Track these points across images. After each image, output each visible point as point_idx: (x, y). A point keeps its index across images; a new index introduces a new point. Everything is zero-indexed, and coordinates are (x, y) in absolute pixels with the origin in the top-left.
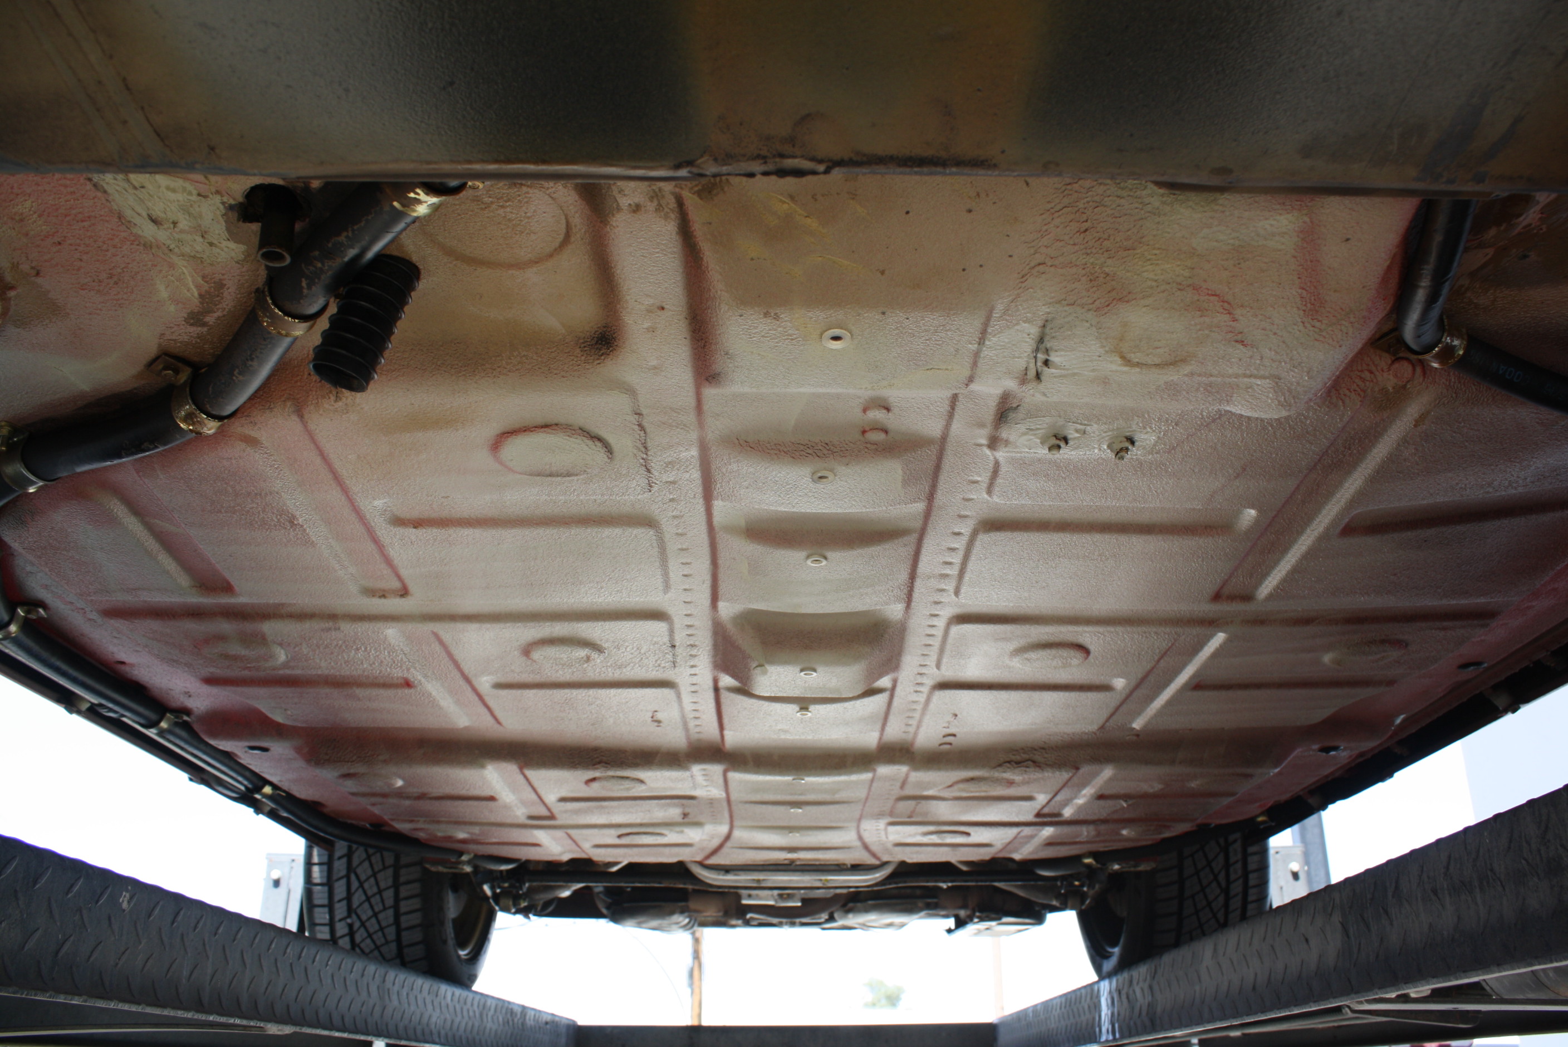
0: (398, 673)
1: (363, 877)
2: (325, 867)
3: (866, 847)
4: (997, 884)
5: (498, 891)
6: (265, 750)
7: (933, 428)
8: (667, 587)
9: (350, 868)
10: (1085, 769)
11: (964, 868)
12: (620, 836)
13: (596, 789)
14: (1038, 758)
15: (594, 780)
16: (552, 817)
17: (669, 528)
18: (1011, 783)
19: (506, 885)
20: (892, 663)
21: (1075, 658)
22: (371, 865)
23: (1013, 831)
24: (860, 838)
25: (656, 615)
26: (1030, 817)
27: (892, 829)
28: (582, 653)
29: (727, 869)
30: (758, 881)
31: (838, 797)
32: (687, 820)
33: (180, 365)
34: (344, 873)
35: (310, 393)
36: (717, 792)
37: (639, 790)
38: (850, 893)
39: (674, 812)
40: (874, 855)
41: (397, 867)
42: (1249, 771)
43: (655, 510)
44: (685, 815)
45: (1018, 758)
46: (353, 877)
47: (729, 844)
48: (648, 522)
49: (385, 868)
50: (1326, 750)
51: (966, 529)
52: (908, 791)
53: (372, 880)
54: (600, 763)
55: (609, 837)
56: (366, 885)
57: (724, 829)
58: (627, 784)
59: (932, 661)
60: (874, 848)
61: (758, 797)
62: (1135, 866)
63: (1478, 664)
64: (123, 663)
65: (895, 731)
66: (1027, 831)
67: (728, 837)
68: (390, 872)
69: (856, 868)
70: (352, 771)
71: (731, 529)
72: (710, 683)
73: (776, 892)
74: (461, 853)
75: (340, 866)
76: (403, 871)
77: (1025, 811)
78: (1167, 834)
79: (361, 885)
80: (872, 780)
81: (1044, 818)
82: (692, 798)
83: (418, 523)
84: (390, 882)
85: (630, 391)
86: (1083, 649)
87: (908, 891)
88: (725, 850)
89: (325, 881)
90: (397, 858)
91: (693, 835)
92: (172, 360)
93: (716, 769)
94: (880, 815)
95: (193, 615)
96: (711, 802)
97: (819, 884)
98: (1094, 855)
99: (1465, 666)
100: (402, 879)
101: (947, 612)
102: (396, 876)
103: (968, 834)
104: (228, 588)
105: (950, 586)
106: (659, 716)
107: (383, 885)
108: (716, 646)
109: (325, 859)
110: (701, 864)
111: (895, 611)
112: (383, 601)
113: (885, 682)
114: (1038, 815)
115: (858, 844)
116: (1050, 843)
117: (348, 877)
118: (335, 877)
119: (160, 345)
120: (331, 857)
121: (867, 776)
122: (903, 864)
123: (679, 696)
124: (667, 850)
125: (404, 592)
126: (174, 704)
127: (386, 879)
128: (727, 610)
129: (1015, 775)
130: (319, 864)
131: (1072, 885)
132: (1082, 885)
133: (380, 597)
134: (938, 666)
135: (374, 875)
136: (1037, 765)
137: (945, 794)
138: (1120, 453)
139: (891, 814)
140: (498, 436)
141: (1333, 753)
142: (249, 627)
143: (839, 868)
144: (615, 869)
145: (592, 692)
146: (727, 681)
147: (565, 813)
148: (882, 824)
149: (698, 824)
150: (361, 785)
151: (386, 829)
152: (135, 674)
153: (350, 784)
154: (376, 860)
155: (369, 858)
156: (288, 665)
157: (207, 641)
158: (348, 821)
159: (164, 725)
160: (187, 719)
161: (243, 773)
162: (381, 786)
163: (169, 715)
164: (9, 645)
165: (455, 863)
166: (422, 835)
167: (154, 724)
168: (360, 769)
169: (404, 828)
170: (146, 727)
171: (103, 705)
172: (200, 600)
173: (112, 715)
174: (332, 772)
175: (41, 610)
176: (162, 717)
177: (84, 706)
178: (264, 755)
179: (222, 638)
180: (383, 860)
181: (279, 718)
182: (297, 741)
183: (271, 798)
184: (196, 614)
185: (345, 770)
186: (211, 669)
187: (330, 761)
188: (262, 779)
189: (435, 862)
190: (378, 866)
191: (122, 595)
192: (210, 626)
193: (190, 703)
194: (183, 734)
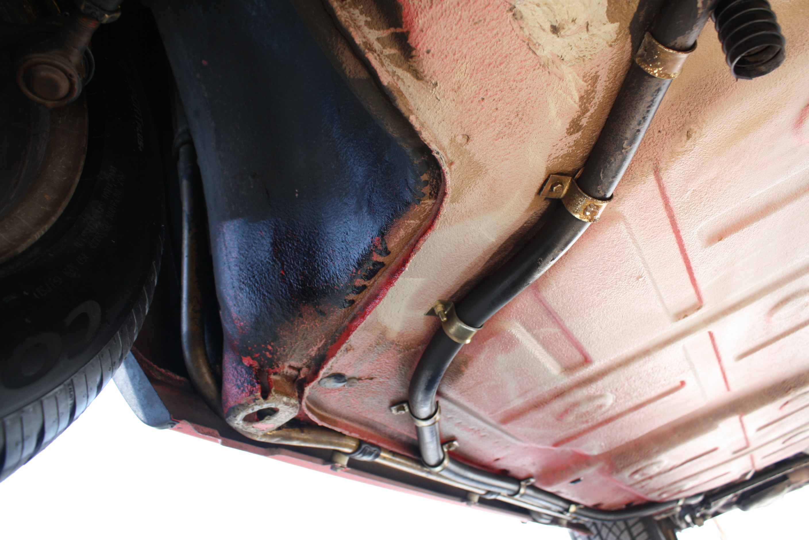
5: (696, 515)
6: (578, 480)
12: (784, 443)
13: (786, 410)
15: (787, 403)
16: (748, 446)
22: (614, 534)
33: (563, 177)
35: (664, 145)
41: (629, 529)
49: (622, 532)
54: (790, 389)
55: (778, 445)
64: (497, 460)
68: (626, 533)
70: (639, 467)
74: (678, 500)
76: (633, 529)
83: (720, 237)
90: (625, 523)
92: (557, 176)
95: (558, 396)
100: (635, 534)
102: (630, 534)
104: (586, 361)
112: (686, 319)
119: (547, 168)
120: (587, 538)
125: (699, 303)
126: (522, 475)
133: (684, 317)
140: (802, 110)
142: (593, 388)
147: (757, 439)
150: (643, 475)
151: (635, 503)
152: (503, 464)
153: (637, 477)
154: (615, 529)
155: (610, 530)
156: (612, 407)
157: (566, 411)
158: (613, 509)
159: (522, 491)
160: (532, 480)
161: (561, 503)
162: (654, 470)
163: (523, 483)
164: (445, 473)
165: (672, 509)
166: (664, 496)
167: (517, 493)
168: (644, 464)
169: (654, 496)
170: (511, 496)
171: (489, 492)
172: (566, 381)
173: (493, 497)
174: (626, 474)
175: (455, 443)
176: (520, 486)
177: (476, 498)
178: (579, 484)
179: (576, 404)
180: (618, 528)
181: (595, 452)
182: (600, 465)
183: (575, 513)
184: (560, 394)
185: (634, 469)
186: (560, 434)
187: (624, 467)
188: (570, 502)
189: (660, 514)
190: (618, 533)
191: (517, 403)
192: (569, 399)
193: (532, 470)
194: (530, 492)
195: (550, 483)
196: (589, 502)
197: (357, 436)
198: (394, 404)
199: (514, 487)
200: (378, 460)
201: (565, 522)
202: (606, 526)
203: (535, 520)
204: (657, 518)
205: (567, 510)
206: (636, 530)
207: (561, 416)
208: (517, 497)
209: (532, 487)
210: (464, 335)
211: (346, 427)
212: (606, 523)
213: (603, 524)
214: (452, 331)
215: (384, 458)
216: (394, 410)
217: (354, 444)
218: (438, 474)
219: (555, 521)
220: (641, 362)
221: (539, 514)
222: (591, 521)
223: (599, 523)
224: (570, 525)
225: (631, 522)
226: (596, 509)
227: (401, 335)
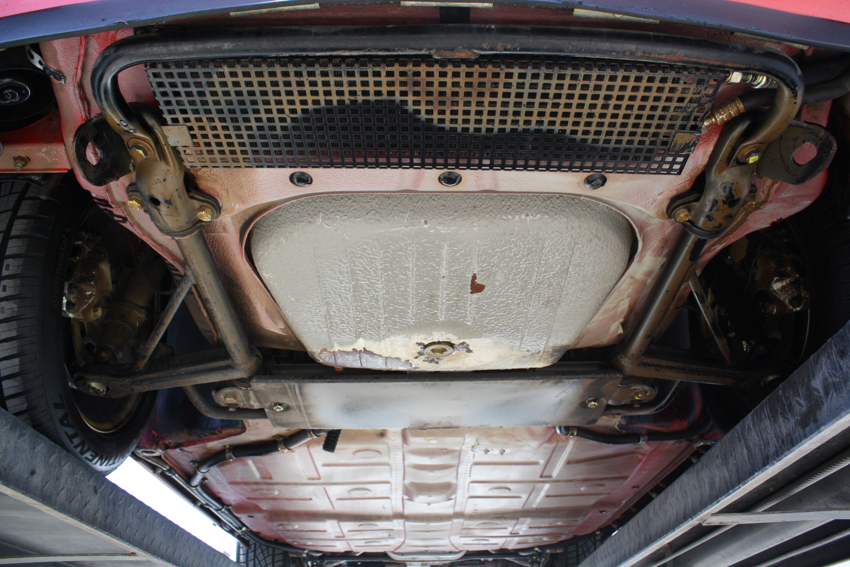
0: (309, 497)
1: (260, 559)
2: (245, 556)
3: (453, 545)
4: (507, 558)
5: (315, 564)
6: (252, 517)
7: (458, 448)
8: (391, 476)
9: (255, 556)
10: (521, 520)
11: (493, 552)
12: (366, 543)
13: (362, 528)
14: (505, 516)
15: (361, 525)
16: (344, 536)
17: (393, 465)
18: (497, 524)
19: (318, 561)
20: (454, 492)
21: (507, 491)
22: (263, 555)
23: (504, 539)
24: (451, 542)
25: (387, 482)
26: (508, 534)
27: (461, 539)
28: (365, 492)
29: (402, 554)
30: (414, 558)
31: (441, 529)
32: (390, 537)
33: (281, 437)
34: (252, 558)
35: (312, 443)
36: (401, 528)
37: (376, 528)
38: (450, 563)
39: (386, 534)
40: (456, 548)
41: (274, 555)
42: (576, 519)
43: (390, 462)
44: (390, 535)
45: (498, 516)
46: (256, 560)
47: (404, 545)
48: (387, 464)
49: (269, 556)
50: (602, 512)
51: (470, 464)
52: (465, 527)
53: (264, 561)
55: (362, 543)
56: (261, 563)
57: (402, 540)
58: (372, 526)
59: (466, 491)
60: (456, 545)
61: (414, 529)
62: (556, 551)
63: (638, 487)
64: (220, 493)
65: (458, 509)
66: (509, 539)
67: (404, 542)
68: (271, 557)
69: (451, 553)
71: (409, 466)
72: (401, 498)
73: (420, 563)
74: (304, 550)
75: (251, 555)
76: (276, 557)
77: (506, 532)
78: (560, 539)
79: (259, 562)
80: (452, 524)
81: (514, 535)
82: (392, 530)
83: (329, 465)
84: (271, 561)
85: (387, 444)
86: (509, 489)
87: (473, 562)
88: (402, 547)
89: (245, 561)
90: (274, 551)
91: (391, 542)
92: (279, 436)
93: (401, 521)
94: (456, 534)
96: (399, 531)
97: (437, 559)
98: (539, 547)
99: (634, 487)
100: (276, 560)
101: (469, 480)
102: (273, 559)
103: (488, 540)
104: (271, 478)
105: (468, 475)
106: (385, 506)
107: (268, 562)
108: (403, 489)
109: (245, 552)
110: (393, 552)
111: (454, 481)
113: (453, 497)
114: (511, 533)
115: (450, 544)
116: (519, 543)
117: (254, 559)
118: (249, 559)
119: (277, 433)
120: (247, 551)
121: (450, 523)
122: (468, 551)
123: (391, 501)
124: (381, 547)
125: (319, 478)
126: (227, 503)
127: (269, 560)
128: (407, 481)
129: (498, 522)
130: (243, 554)
131: (532, 558)
132: (537, 558)
133: (312, 480)
134: (468, 492)
135: (265, 558)
136: (505, 518)
137: (477, 527)
138: (502, 454)
139: (460, 534)
140: (355, 451)
141: (604, 513)
142: (270, 487)
143: (444, 553)
144: (358, 555)
145: (365, 501)
146: (406, 497)
147: (348, 536)
148: (457, 537)
149: (393, 538)
150: (284, 528)
151: (280, 541)
152: (221, 496)
153: (280, 527)
154: (265, 552)
155: (262, 552)
156: (277, 495)
157: (257, 490)
158: (267, 539)
159: (223, 510)
160: (230, 507)
161: (239, 524)
162: (290, 528)
163: (225, 507)
164: (195, 491)
165: (300, 554)
166: (295, 543)
167: (220, 510)
168: (285, 523)
169: (289, 541)
170: (217, 510)
171: (207, 504)
172: (260, 480)
173: (208, 507)
174: (276, 524)
175: (206, 481)
176: (223, 507)
177: (199, 504)
178: (252, 518)
179: (262, 489)
180: (268, 552)
181: (264, 508)
182: (265, 514)
183: (244, 531)
184: (257, 483)
185: (280, 523)
186: (251, 496)
187: (276, 520)
188: (244, 525)
189: (293, 553)
190: (266, 555)
191: (238, 480)
192: (259, 487)
193: (233, 503)
194: (226, 512)
195: (238, 512)
196: (255, 529)
197: (171, 465)
198: (192, 461)
199: (219, 506)
200: (173, 477)
201: (237, 534)
202: (261, 549)
203: (221, 526)
204: (291, 555)
205: (241, 528)
206: (277, 558)
207: (254, 491)
208: (219, 512)
209: (229, 511)
210: (231, 458)
211: (170, 461)
212: (262, 546)
213: (260, 546)
214: (228, 455)
215: (176, 477)
216: (191, 464)
217: (168, 468)
218: (192, 490)
219: (232, 532)
220: (293, 486)
221: (225, 524)
222: (254, 542)
223: (258, 544)
224: (239, 537)
225: (277, 552)
226: (257, 535)
227: (211, 447)
